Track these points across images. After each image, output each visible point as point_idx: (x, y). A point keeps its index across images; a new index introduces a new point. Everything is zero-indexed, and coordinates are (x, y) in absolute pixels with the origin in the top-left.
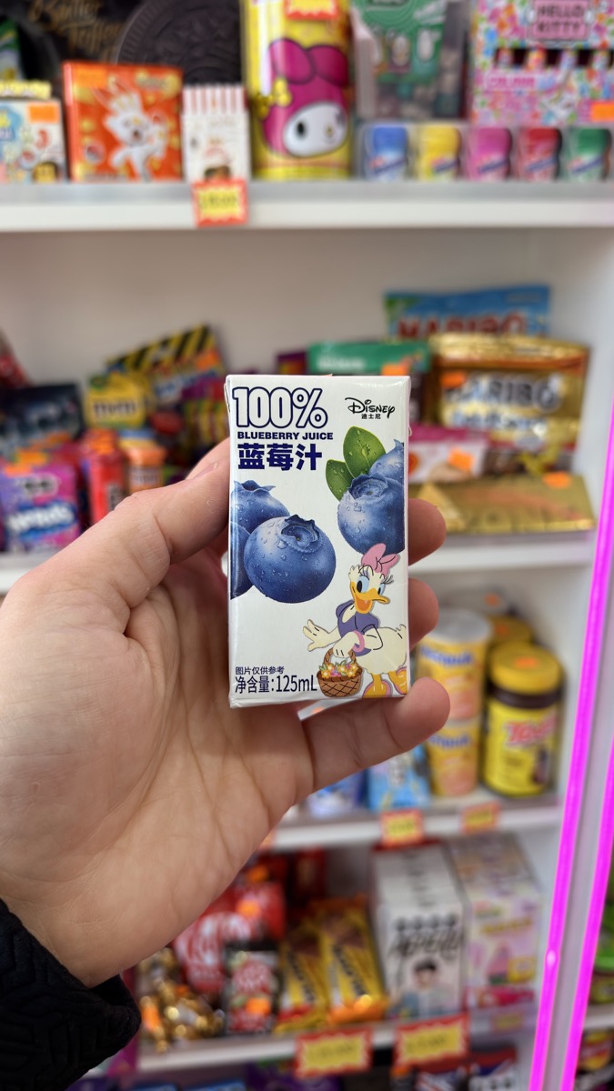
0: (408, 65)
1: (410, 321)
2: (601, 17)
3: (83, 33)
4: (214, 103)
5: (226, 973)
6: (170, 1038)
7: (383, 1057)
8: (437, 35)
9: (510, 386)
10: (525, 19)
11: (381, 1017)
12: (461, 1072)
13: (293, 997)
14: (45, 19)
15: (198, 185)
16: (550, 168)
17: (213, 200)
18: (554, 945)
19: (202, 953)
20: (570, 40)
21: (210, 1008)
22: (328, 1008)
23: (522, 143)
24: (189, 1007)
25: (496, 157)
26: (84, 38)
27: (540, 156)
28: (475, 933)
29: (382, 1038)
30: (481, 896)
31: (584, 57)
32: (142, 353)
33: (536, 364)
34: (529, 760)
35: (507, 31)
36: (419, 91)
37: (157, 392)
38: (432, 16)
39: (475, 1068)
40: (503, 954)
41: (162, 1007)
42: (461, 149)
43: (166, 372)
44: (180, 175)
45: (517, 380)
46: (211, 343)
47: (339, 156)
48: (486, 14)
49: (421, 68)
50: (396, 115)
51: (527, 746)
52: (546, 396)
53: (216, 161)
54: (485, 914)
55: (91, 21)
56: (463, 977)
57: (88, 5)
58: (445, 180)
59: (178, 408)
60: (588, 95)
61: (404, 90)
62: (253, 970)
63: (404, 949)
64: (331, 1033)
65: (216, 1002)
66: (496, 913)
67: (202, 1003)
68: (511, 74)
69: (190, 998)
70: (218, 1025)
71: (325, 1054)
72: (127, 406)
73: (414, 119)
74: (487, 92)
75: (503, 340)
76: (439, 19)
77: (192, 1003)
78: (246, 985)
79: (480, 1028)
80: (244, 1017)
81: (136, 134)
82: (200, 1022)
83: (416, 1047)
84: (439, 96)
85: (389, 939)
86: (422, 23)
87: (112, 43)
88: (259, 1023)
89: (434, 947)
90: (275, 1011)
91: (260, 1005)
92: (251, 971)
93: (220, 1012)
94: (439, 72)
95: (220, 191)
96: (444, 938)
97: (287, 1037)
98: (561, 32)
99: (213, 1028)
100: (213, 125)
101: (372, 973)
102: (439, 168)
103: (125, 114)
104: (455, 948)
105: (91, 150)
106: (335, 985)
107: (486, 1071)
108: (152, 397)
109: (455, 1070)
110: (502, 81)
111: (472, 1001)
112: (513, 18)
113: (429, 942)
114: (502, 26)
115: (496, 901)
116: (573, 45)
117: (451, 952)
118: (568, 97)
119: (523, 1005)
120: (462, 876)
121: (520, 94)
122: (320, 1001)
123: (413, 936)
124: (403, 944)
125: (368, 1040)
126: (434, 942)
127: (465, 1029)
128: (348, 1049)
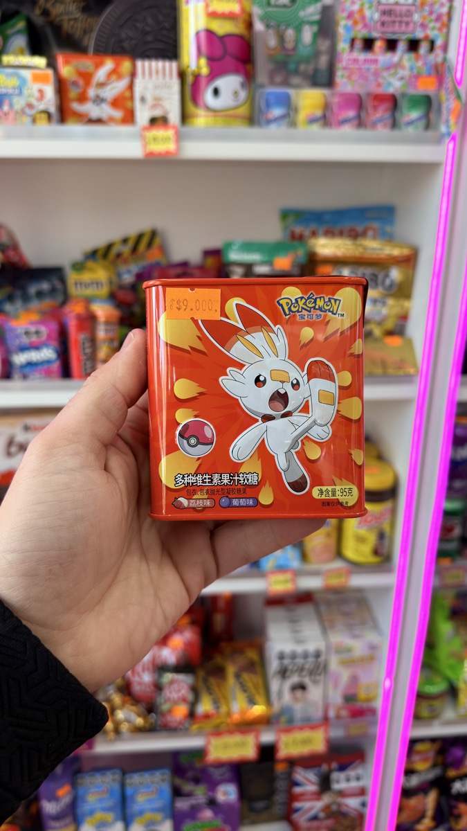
0: (294, 49)
1: (298, 230)
2: (424, 18)
3: (72, 23)
4: (157, 72)
5: (158, 687)
6: (117, 731)
7: (268, 752)
8: (315, 28)
10: (372, 18)
11: (266, 721)
12: (325, 767)
13: (205, 706)
14: (45, 13)
15: (145, 129)
16: (389, 122)
17: (155, 139)
18: (389, 674)
19: (141, 673)
20: (403, 33)
21: (146, 712)
22: (229, 714)
23: (369, 104)
24: (133, 711)
25: (351, 113)
26: (73, 26)
27: (381, 113)
28: (334, 665)
29: (267, 737)
30: (339, 638)
31: (413, 45)
32: (109, 247)
33: (380, 259)
34: (372, 539)
35: (360, 26)
36: (303, 67)
37: (119, 275)
38: (312, 15)
39: (334, 765)
40: (354, 680)
41: (112, 710)
42: (327, 106)
43: (126, 262)
44: (133, 123)
45: (368, 272)
46: (157, 241)
47: (243, 111)
48: (345, 15)
49: (304, 51)
50: (286, 83)
51: (370, 529)
52: (388, 282)
53: (158, 113)
54: (340, 650)
55: (78, 15)
56: (325, 696)
57: (75, 4)
58: (315, 128)
59: (133, 287)
60: (415, 71)
61: (292, 66)
62: (178, 687)
63: (283, 673)
64: (231, 732)
65: (150, 708)
66: (349, 650)
67: (141, 708)
68: (362, 56)
69: (133, 705)
70: (152, 724)
71: (226, 747)
72: (98, 284)
73: (297, 87)
74: (345, 68)
75: (358, 242)
76: (317, 17)
77: (134, 708)
78: (172, 696)
79: (337, 733)
80: (169, 718)
82: (139, 721)
83: (291, 745)
84: (316, 71)
85: (274, 665)
86: (305, 19)
87: (91, 30)
88: (180, 723)
89: (304, 673)
90: (192, 715)
91: (181, 711)
92: (175, 686)
93: (153, 714)
94: (317, 54)
95: (161, 133)
96: (312, 667)
97: (199, 733)
98: (397, 28)
99: (147, 725)
100: (156, 87)
101: (262, 690)
102: (312, 121)
104: (320, 674)
106: (235, 698)
107: (342, 768)
108: (115, 279)
109: (319, 766)
110: (356, 61)
111: (332, 714)
112: (363, 18)
113: (301, 669)
114: (356, 23)
115: (348, 641)
116: (405, 37)
117: (318, 678)
118: (401, 73)
119: (368, 718)
120: (327, 624)
121: (368, 69)
122: (223, 709)
123: (290, 664)
124: (283, 670)
125: (257, 739)
126: (305, 669)
127: (326, 733)
128: (243, 744)
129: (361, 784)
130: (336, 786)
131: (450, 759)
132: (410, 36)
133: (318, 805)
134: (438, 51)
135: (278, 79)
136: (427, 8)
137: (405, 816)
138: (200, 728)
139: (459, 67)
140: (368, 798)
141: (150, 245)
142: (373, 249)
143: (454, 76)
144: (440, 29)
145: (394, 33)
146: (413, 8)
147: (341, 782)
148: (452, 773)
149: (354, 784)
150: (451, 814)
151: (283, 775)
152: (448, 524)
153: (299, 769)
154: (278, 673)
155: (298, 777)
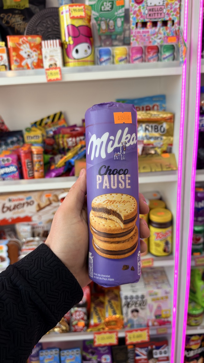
0: (114, 29)
2: (168, 11)
4: (51, 45)
5: (71, 314)
7: (122, 341)
8: (122, 19)
9: (152, 127)
10: (145, 13)
13: (94, 320)
14: (7, 23)
15: (47, 70)
16: (156, 58)
18: (175, 306)
23: (146, 51)
25: (138, 56)
26: (19, 27)
27: (152, 54)
28: (149, 301)
29: (121, 335)
30: (151, 289)
31: (165, 23)
33: (158, 119)
34: (163, 245)
35: (139, 17)
36: (118, 37)
37: (47, 132)
38: (120, 14)
40: (159, 307)
42: (127, 54)
43: (49, 126)
44: (43, 67)
45: (154, 125)
47: (90, 58)
48: (132, 12)
49: (118, 30)
50: (111, 45)
51: (162, 240)
52: (162, 130)
53: (52, 62)
54: (151, 294)
55: (21, 22)
58: (123, 63)
60: (166, 35)
61: (113, 37)
64: (105, 332)
66: (156, 294)
68: (142, 30)
71: (103, 339)
74: (134, 36)
75: (148, 112)
76: (123, 14)
78: (77, 318)
79: (153, 332)
80: (77, 327)
81: (29, 55)
83: (132, 338)
84: (124, 37)
85: (123, 302)
86: (118, 16)
88: (82, 329)
89: (137, 305)
90: (87, 325)
91: (82, 324)
92: (78, 313)
94: (124, 31)
95: (54, 71)
96: (141, 302)
98: (156, 16)
100: (51, 51)
102: (121, 60)
103: (25, 50)
105: (16, 60)
107: (158, 348)
110: (139, 32)
111: (150, 324)
112: (141, 13)
113: (136, 303)
114: (137, 16)
115: (156, 290)
116: (160, 20)
117: (143, 307)
118: (160, 36)
119: (167, 326)
120: (146, 283)
121: (145, 36)
123: (130, 301)
124: (127, 304)
125: (117, 335)
126: (137, 303)
127: (148, 332)
128: (111, 338)
129: (167, 355)
132: (163, 19)
134: (176, 25)
135: (108, 43)
136: (169, 6)
138: (91, 331)
139: (185, 31)
140: (170, 362)
142: (155, 115)
143: (183, 36)
144: (176, 15)
145: (155, 19)
146: (163, 7)
147: (157, 354)
149: (163, 355)
151: (131, 351)
152: (198, 237)
153: (138, 349)
154: (125, 305)
155: (137, 352)
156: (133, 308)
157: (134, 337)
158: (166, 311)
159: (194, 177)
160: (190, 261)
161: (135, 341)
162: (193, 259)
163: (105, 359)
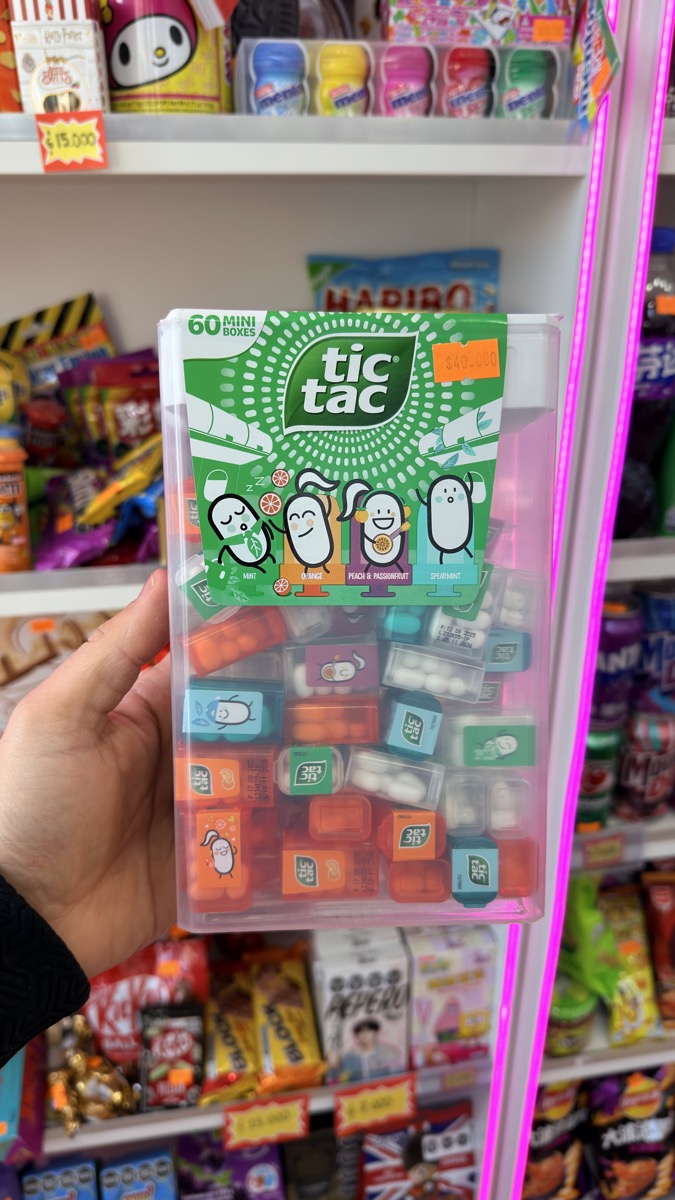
1: (339, 289)
5: (145, 1042)
6: (81, 1118)
7: (322, 1121)
11: (319, 1081)
12: (412, 1130)
13: (220, 1065)
16: (481, 103)
17: (61, 137)
18: (506, 999)
19: (114, 1021)
21: (125, 1082)
22: (258, 1076)
23: (443, 68)
24: (102, 1080)
25: (414, 87)
27: (466, 86)
28: (420, 990)
29: (320, 1103)
30: (427, 948)
32: (13, 327)
37: (33, 377)
39: (426, 1126)
40: (453, 1007)
41: (71, 1083)
42: (369, 74)
43: (44, 354)
44: (18, 107)
46: (96, 315)
53: (59, 88)
54: (429, 967)
56: (409, 1033)
58: (349, 113)
59: (59, 395)
60: (529, 7)
63: (342, 1008)
64: (264, 1103)
65: (133, 1075)
66: (444, 966)
67: (116, 1077)
69: (104, 1072)
70: (134, 1100)
71: (256, 1123)
77: (106, 1077)
79: (428, 1086)
80: (162, 1088)
82: (117, 1096)
83: (356, 1112)
85: (326, 997)
88: (182, 1097)
89: (375, 1007)
90: (199, 1080)
91: (183, 1074)
92: (170, 1038)
93: (138, 1085)
95: (72, 126)
96: (387, 996)
97: (212, 1110)
99: (128, 1104)
101: (309, 1033)
102: (343, 100)
104: (397, 1007)
106: (267, 1049)
108: (25, 383)
109: (405, 1130)
111: (419, 1059)
113: (371, 1000)
115: (444, 954)
117: (393, 1011)
119: (476, 1061)
122: (250, 1068)
123: (351, 996)
124: (339, 1005)
125: (305, 1107)
126: (376, 1001)
127: (412, 1089)
128: (283, 1118)
129: (467, 1148)
130: (429, 1156)
131: (599, 1100)
133: (406, 1185)
137: (535, 1185)
138: (213, 1103)
140: (479, 1169)
141: (83, 322)
147: (436, 1148)
148: (601, 1120)
149: (456, 1149)
150: (602, 1176)
151: (346, 1143)
152: (596, 772)
153: (373, 1138)
154: (332, 1009)
155: (370, 1149)
156: (362, 1015)
157: (364, 1108)
158: (474, 1018)
159: (601, 568)
160: (570, 852)
161: (365, 1119)
162: (580, 846)
163: (261, 1181)
